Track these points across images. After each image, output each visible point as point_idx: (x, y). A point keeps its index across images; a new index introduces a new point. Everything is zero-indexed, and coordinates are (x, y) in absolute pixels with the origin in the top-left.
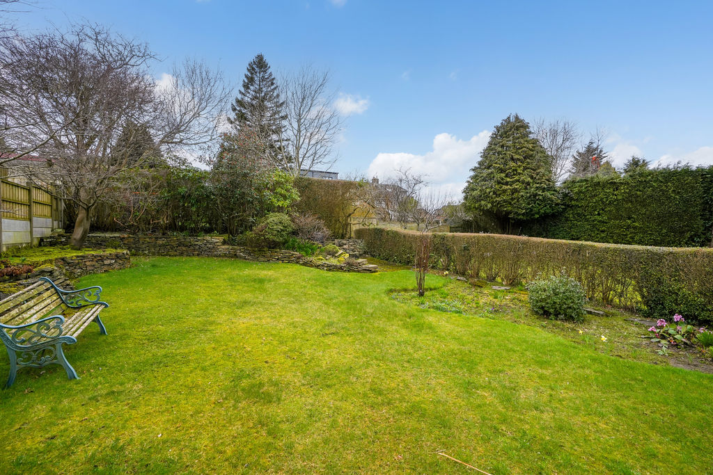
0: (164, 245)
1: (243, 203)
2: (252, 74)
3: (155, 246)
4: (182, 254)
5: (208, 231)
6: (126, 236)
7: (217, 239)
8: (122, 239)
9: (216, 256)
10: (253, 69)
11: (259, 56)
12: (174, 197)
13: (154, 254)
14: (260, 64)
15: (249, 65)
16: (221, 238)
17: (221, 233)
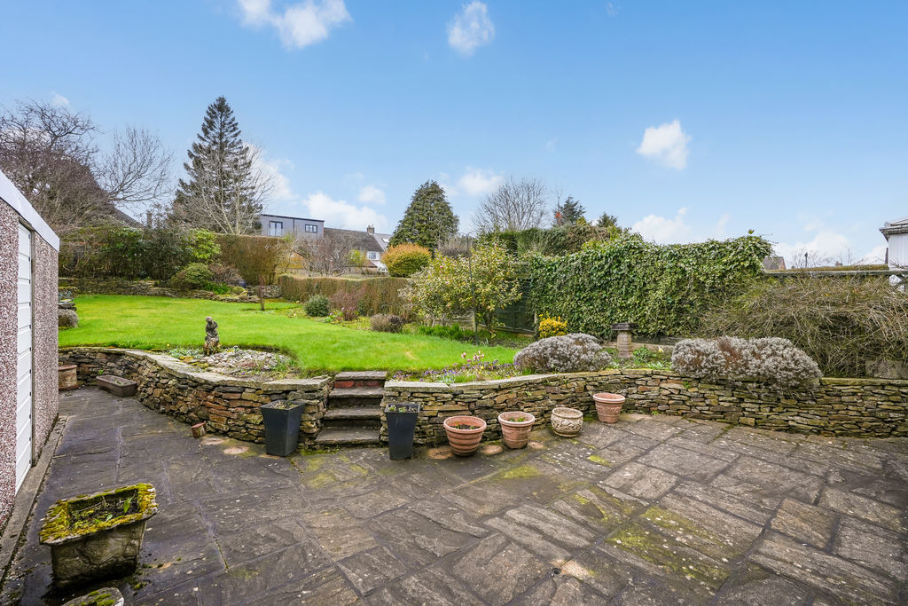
0: (105, 287)
1: (168, 255)
2: (212, 117)
3: (97, 288)
4: (120, 294)
5: (143, 277)
6: (73, 279)
7: (149, 283)
8: (70, 281)
9: (148, 295)
10: (214, 113)
11: (220, 98)
12: (114, 250)
13: (96, 293)
14: (221, 107)
15: (209, 108)
16: (153, 282)
17: (153, 278)
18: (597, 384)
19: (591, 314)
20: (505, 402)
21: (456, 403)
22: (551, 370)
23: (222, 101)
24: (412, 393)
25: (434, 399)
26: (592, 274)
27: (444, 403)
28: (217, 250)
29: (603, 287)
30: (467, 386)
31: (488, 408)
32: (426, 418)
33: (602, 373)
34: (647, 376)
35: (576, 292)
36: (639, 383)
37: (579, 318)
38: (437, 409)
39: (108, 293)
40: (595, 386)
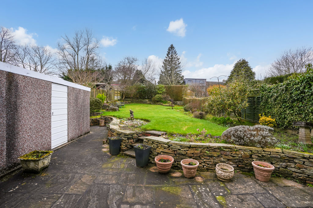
0: (137, 101)
1: (151, 92)
2: (169, 51)
7: (147, 100)
8: (130, 100)
9: (147, 104)
10: (170, 49)
12: (139, 91)
14: (172, 47)
15: (168, 48)
16: (148, 100)
17: (148, 99)
18: (260, 155)
19: (292, 116)
20: (193, 154)
21: (169, 149)
22: (230, 143)
23: (172, 45)
24: (153, 142)
25: (161, 146)
26: (292, 93)
27: (165, 148)
28: (164, 90)
29: (301, 100)
30: (174, 143)
31: (183, 155)
32: (156, 153)
33: (266, 149)
34: (304, 158)
35: (283, 103)
36: (297, 161)
37: (285, 118)
38: (161, 150)
39: (138, 103)
40: (259, 156)
